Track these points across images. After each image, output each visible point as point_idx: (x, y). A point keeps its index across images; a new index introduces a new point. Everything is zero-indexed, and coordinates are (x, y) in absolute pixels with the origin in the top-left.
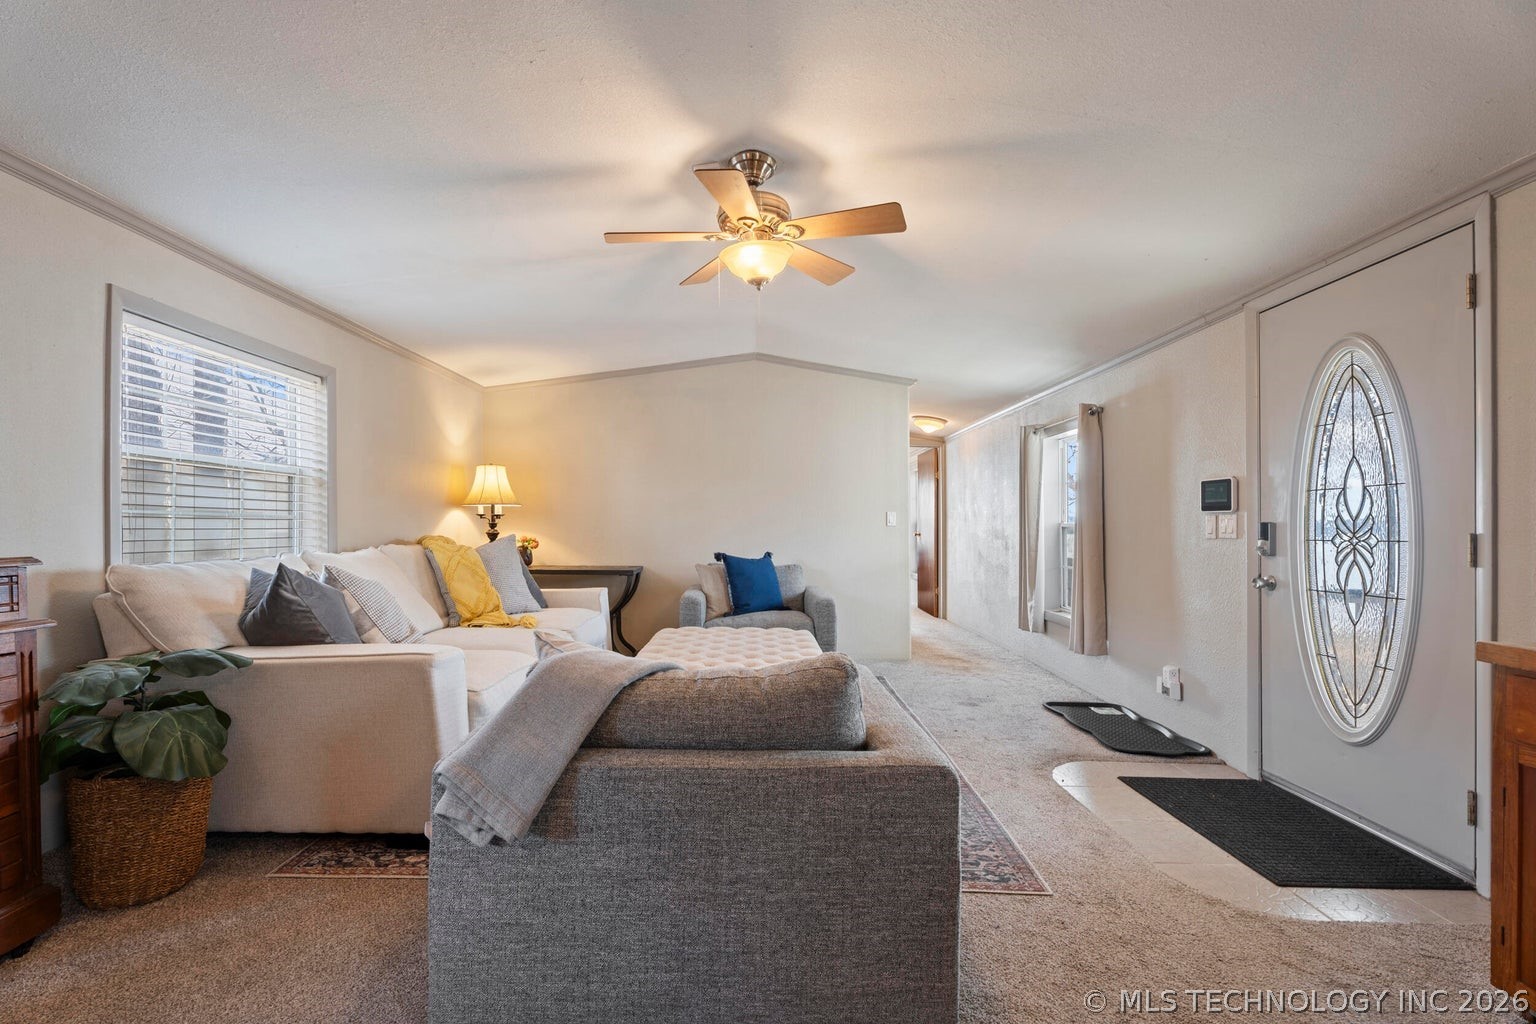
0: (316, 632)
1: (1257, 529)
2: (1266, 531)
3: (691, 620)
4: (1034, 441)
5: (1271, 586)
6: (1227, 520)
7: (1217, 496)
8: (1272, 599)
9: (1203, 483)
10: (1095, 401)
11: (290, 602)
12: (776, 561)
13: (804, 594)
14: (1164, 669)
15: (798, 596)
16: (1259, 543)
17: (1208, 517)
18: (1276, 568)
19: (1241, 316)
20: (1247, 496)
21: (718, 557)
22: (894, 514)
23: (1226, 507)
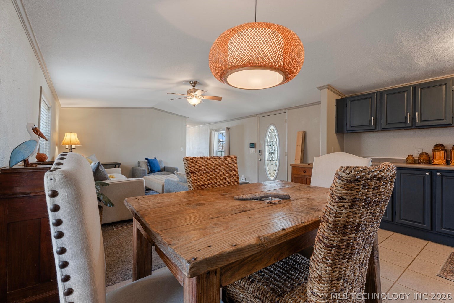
0: (105, 178)
1: (259, 151)
2: (260, 151)
3: (144, 175)
4: (213, 133)
5: (261, 160)
6: (254, 150)
7: (252, 146)
8: (261, 162)
9: (250, 144)
10: (229, 126)
11: (101, 171)
12: (158, 159)
13: (164, 167)
14: (242, 176)
15: (163, 168)
16: (259, 153)
17: (251, 149)
18: (261, 157)
19: (257, 117)
20: (257, 146)
21: (146, 159)
22: (183, 148)
23: (254, 147)
